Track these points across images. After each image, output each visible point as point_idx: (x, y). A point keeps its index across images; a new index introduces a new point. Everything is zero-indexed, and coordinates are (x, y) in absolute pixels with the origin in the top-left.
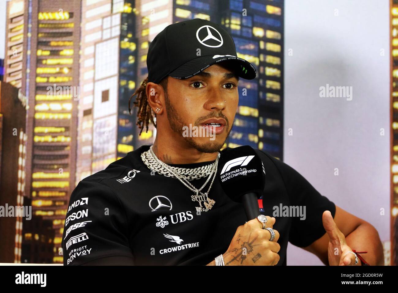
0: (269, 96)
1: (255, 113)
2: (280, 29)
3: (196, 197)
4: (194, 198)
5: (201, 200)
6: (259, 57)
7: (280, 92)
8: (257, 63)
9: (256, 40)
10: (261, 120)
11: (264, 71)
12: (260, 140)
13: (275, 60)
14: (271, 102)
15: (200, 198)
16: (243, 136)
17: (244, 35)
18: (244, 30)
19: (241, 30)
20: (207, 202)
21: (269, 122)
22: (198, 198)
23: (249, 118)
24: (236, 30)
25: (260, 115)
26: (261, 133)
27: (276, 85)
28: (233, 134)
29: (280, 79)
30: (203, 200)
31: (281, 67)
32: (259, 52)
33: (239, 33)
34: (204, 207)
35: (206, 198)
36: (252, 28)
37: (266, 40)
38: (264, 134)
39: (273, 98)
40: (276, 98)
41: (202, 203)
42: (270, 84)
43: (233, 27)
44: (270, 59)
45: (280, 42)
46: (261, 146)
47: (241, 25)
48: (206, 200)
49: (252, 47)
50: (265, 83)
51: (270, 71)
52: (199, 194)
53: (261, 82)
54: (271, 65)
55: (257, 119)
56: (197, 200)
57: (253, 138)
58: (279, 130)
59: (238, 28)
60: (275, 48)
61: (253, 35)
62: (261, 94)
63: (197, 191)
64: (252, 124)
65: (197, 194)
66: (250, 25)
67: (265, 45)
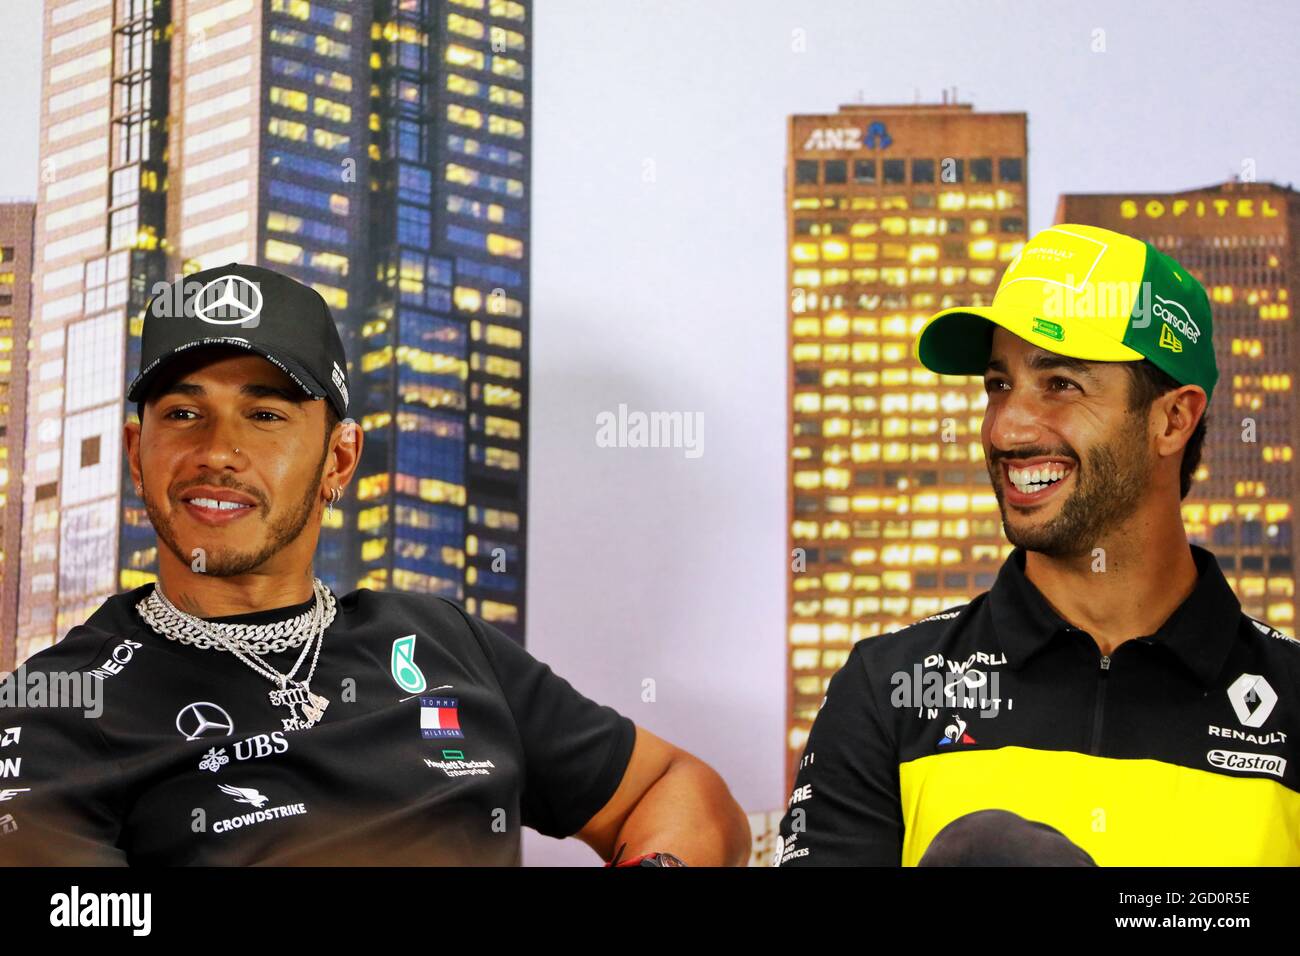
0: (493, 455)
1: (459, 496)
2: (521, 293)
3: (282, 696)
4: (277, 698)
5: (294, 700)
6: (468, 359)
7: (520, 446)
8: (464, 375)
9: (462, 319)
10: (473, 513)
11: (481, 393)
12: (470, 561)
13: (509, 368)
14: (496, 470)
15: (292, 695)
16: (428, 552)
17: (434, 305)
18: (433, 293)
19: (425, 295)
20: (309, 704)
21: (493, 519)
22: (286, 697)
23: (444, 507)
24: (412, 294)
25: (470, 500)
26: (472, 544)
27: (509, 429)
28: (403, 548)
29: (520, 415)
30: (300, 700)
31: (521, 385)
32: (468, 348)
33: (419, 301)
34: (303, 717)
35: (305, 694)
36: (452, 290)
37: (487, 318)
38: (480, 547)
39: (501, 459)
40: (509, 461)
41: (298, 707)
42: (493, 425)
43: (406, 286)
44: (495, 365)
45: (522, 324)
46: (472, 575)
47: (426, 282)
48: (306, 698)
49: (452, 335)
50: (482, 424)
51: (495, 395)
52: (289, 686)
53: (473, 419)
54: (497, 380)
55: (462, 511)
56: (285, 703)
57: (453, 557)
58: (516, 539)
59: (418, 288)
60: (509, 338)
61: (454, 307)
62: (473, 449)
63: (283, 679)
64: (450, 523)
65: (284, 685)
66: (447, 282)
67: (483, 332)
